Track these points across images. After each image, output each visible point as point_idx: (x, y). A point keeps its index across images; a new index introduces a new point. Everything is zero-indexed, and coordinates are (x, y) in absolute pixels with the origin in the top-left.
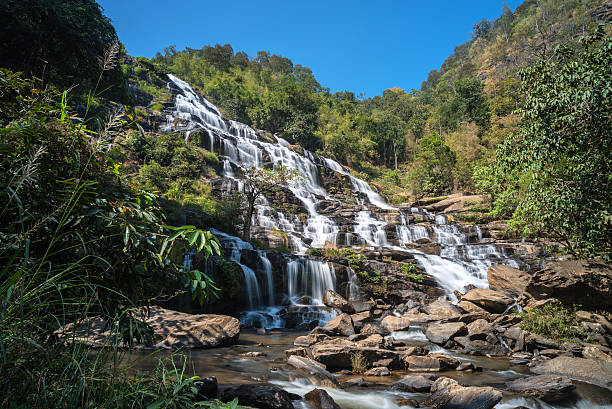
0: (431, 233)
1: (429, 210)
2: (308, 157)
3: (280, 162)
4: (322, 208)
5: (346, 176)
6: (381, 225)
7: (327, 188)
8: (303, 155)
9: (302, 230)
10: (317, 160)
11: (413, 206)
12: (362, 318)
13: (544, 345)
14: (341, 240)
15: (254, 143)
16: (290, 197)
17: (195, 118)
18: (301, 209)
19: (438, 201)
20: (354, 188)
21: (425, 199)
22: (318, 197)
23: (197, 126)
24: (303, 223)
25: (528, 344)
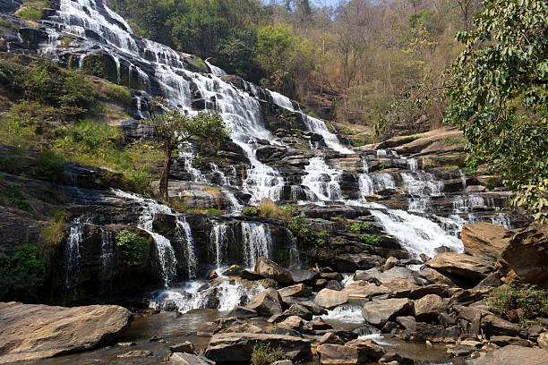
0: (398, 181)
1: (399, 152)
2: (249, 90)
3: (213, 98)
4: (266, 155)
5: (296, 115)
6: (335, 174)
7: (272, 130)
8: (242, 88)
9: (240, 184)
10: (261, 95)
11: (378, 148)
12: (294, 292)
13: (501, 329)
14: (286, 195)
15: (177, 73)
16: (226, 142)
17: (90, 34)
18: (240, 157)
19: (412, 140)
20: (307, 129)
21: (395, 139)
22: (260, 142)
23: (96, 47)
24: (241, 176)
25: (483, 327)
